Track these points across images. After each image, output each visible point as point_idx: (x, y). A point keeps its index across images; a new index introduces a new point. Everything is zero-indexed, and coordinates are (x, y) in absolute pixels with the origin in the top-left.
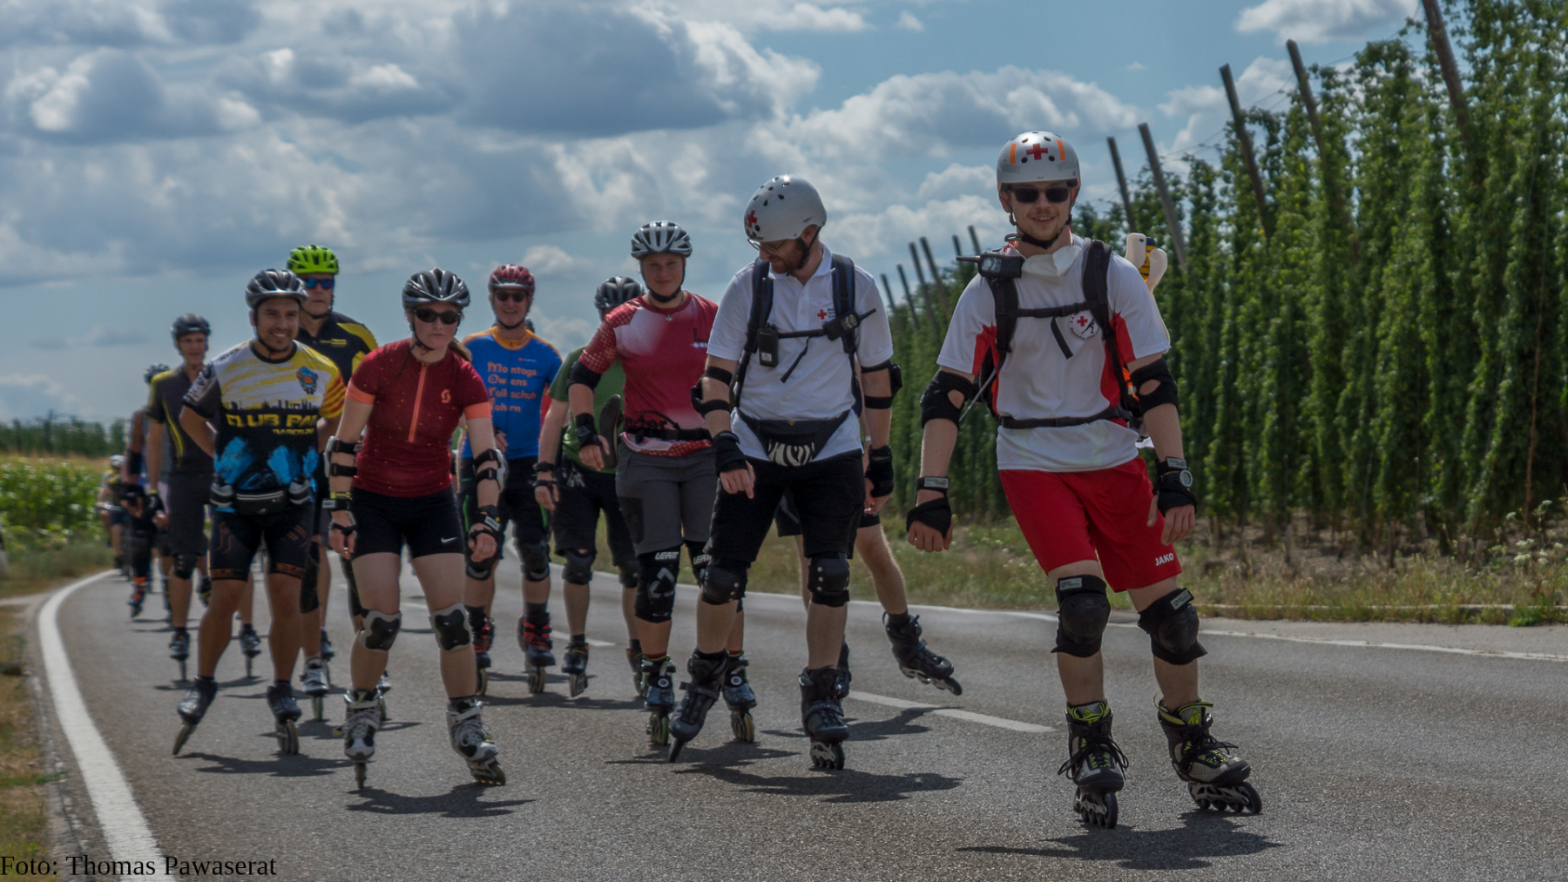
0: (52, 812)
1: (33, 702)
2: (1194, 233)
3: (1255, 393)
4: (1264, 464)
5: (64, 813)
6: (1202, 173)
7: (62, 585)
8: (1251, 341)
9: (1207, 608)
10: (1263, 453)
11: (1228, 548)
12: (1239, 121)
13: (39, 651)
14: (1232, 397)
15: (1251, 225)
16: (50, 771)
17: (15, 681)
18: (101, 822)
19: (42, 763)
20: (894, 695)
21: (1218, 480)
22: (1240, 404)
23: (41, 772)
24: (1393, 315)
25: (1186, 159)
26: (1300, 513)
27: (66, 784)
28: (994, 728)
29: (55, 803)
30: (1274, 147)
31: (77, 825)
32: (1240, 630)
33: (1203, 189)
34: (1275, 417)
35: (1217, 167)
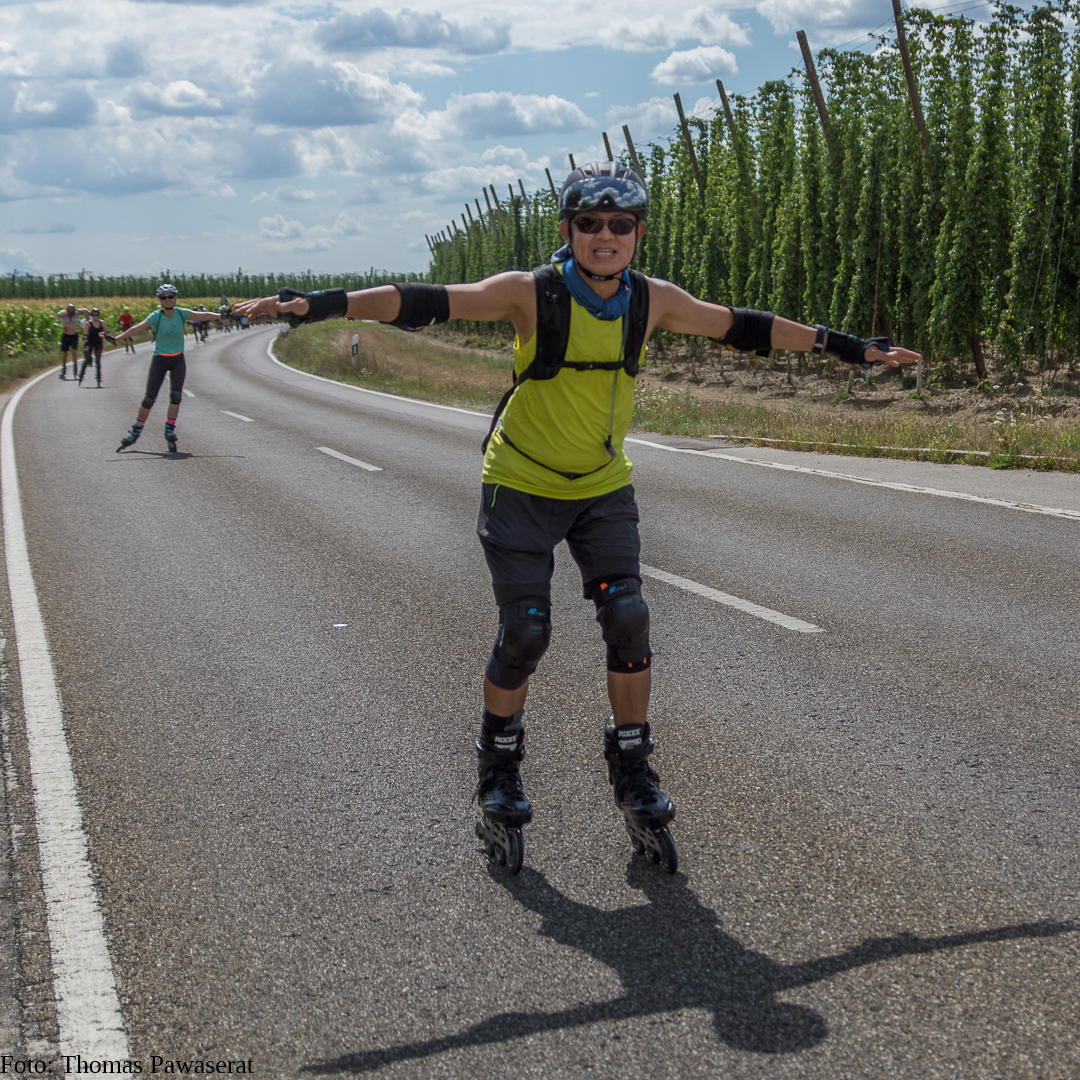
6: (658, 153)
12: (684, 124)
24: (782, 236)
25: (649, 145)
30: (704, 139)
33: (658, 161)
35: (669, 150)
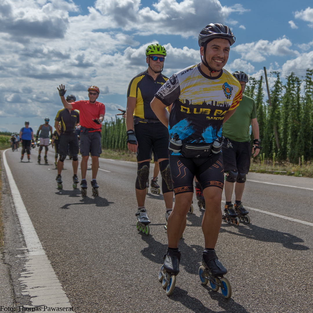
0: (2, 174)
7: (6, 149)
13: (2, 156)
16: (2, 169)
31: (5, 175)
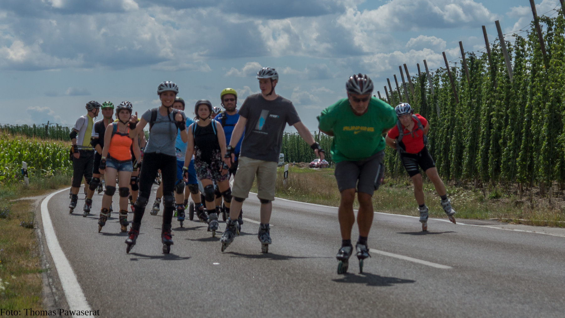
0: (44, 284)
1: (38, 239)
2: (516, 66)
3: (539, 132)
4: (541, 162)
5: (49, 285)
6: (520, 41)
7: (50, 192)
8: (538, 111)
9: (516, 220)
10: (541, 157)
11: (525, 196)
12: (536, 21)
13: (41, 219)
14: (529, 134)
15: (539, 63)
16: (44, 268)
17: (31, 230)
18: (64, 290)
19: (41, 265)
20: (387, 251)
21: (521, 168)
22: (532, 136)
23: (40, 268)
25: (514, 36)
26: (555, 182)
27: (50, 273)
28: (427, 266)
29: (46, 281)
30: (550, 32)
31: (54, 290)
32: (530, 230)
33: (520, 48)
34: (546, 143)
35: (527, 39)
